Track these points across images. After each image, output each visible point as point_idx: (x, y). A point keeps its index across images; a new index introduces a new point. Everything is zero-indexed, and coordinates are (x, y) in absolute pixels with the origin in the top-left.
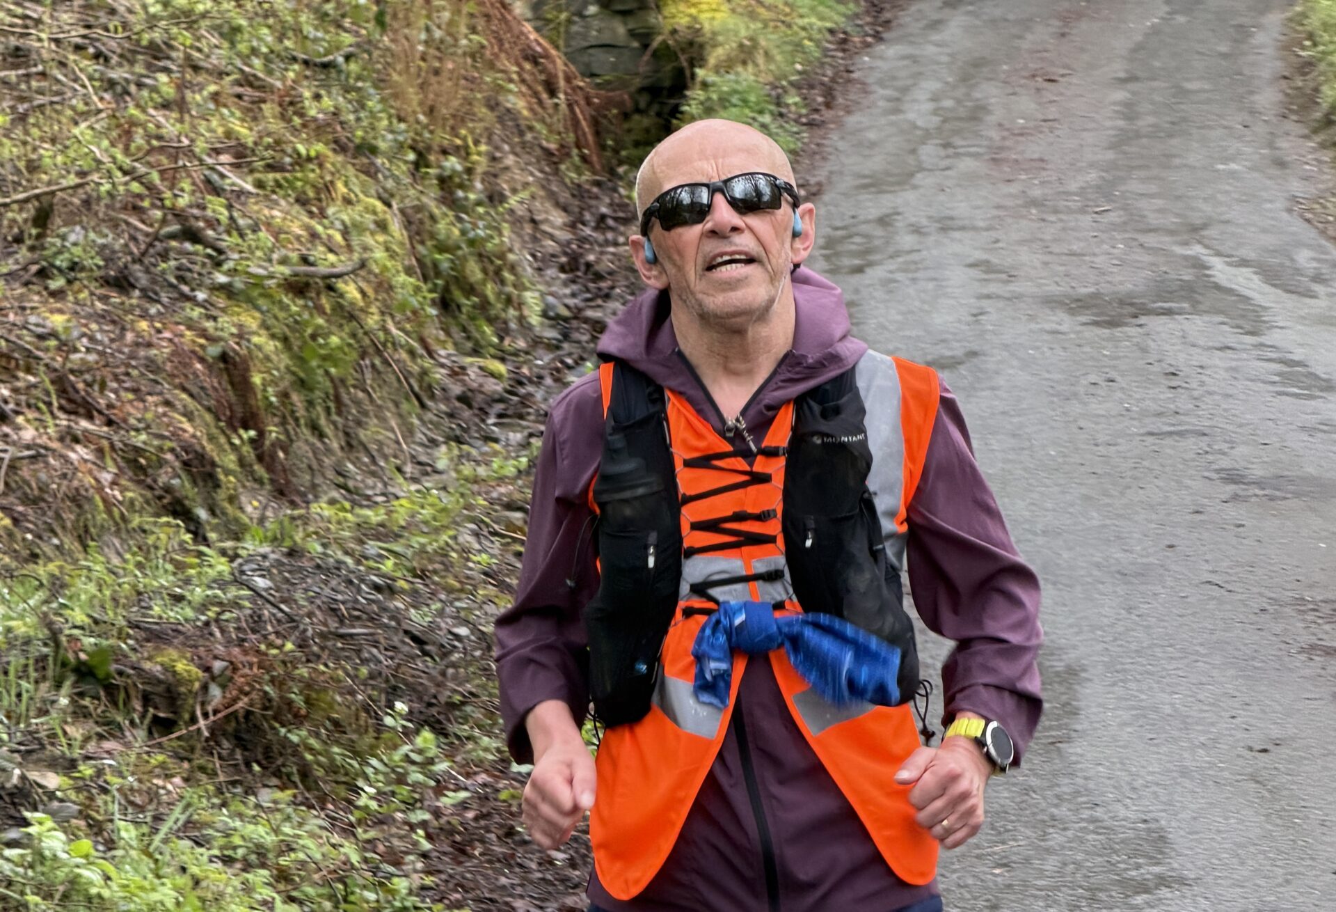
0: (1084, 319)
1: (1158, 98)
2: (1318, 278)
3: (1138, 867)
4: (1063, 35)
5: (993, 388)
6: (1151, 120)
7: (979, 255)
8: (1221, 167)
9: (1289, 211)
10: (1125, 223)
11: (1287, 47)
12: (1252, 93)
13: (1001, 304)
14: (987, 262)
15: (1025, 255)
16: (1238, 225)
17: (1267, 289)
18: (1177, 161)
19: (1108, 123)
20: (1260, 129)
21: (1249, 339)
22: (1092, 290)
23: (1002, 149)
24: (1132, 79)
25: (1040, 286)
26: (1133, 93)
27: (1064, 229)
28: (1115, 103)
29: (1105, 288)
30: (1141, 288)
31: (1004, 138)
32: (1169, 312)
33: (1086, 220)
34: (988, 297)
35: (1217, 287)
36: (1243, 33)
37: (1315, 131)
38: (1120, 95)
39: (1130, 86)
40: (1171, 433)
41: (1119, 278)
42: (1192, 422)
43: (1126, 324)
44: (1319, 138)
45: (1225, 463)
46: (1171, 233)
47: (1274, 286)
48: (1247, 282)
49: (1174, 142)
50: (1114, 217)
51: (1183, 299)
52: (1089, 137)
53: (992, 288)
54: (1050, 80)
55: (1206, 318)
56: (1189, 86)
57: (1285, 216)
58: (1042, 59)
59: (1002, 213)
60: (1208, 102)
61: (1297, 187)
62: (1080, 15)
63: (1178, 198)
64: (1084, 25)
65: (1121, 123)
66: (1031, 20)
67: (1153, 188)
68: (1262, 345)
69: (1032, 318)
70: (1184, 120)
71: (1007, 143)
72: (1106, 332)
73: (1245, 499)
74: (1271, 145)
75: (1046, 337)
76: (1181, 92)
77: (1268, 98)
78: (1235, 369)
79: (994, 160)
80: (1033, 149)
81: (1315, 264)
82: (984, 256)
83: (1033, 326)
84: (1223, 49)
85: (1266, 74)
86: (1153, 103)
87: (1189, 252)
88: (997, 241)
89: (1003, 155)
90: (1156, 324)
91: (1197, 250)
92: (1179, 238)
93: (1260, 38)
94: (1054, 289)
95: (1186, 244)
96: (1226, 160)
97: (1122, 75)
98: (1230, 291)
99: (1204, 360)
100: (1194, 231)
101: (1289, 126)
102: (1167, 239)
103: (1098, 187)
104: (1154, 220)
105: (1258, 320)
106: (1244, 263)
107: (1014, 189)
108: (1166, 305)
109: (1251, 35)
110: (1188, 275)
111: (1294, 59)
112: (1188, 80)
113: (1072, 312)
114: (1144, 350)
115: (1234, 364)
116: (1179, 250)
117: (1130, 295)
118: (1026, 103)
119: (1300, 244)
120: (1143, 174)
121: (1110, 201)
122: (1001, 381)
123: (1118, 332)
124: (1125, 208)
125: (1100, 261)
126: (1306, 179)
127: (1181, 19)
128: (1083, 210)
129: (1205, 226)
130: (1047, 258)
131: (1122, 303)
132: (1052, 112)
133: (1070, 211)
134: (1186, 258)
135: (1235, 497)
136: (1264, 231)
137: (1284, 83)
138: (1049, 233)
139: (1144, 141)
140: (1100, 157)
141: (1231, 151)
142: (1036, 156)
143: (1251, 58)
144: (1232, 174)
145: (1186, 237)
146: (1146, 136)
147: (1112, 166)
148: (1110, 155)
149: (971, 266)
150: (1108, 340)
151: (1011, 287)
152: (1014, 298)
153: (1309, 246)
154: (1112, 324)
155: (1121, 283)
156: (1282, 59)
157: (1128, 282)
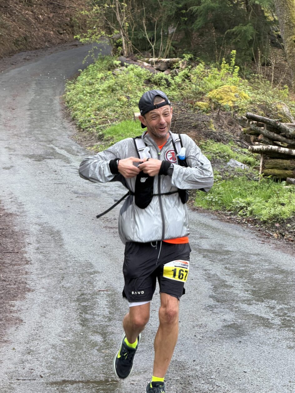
0: (33, 160)
1: (37, 114)
2: (78, 152)
3: (89, 270)
4: (14, 100)
5: (19, 174)
6: (36, 118)
7: (6, 146)
8: (53, 128)
9: (69, 138)
10: (35, 140)
11: (62, 104)
12: (56, 113)
13: (14, 156)
14: (9, 147)
15: (16, 146)
16: (59, 141)
17: (68, 154)
18: (43, 127)
19: (27, 119)
20: (59, 120)
21: (69, 165)
22: (33, 153)
23: (6, 123)
24: (30, 109)
25: (22, 152)
26: (31, 112)
27: (23, 141)
28: (28, 115)
29: (35, 153)
30: (43, 153)
31: (6, 121)
32: (50, 158)
33: (27, 139)
34: (11, 154)
35: (58, 153)
36: (52, 101)
37: (71, 121)
38: (29, 113)
39: (30, 111)
40: (59, 184)
41: (37, 151)
42: (63, 181)
43: (42, 161)
44: (72, 123)
45: (73, 190)
46: (45, 142)
47: (70, 153)
48: (63, 152)
49: (42, 123)
50: (33, 138)
51: (52, 156)
52: (24, 122)
53: (12, 153)
54: (13, 109)
55: (58, 160)
56: (42, 111)
57: (68, 139)
58: (11, 105)
59: (9, 137)
60: (47, 115)
61: (69, 133)
62: (17, 96)
63: (45, 135)
64: (18, 98)
65: (30, 119)
66: (7, 96)
67: (40, 133)
68: (71, 166)
69: (22, 159)
70: (43, 118)
71: (7, 122)
72: (39, 162)
73: (80, 197)
74: (62, 124)
75: (27, 163)
76: (41, 113)
77: (59, 114)
78: (67, 170)
79: (5, 126)
80: (12, 124)
81: (76, 149)
82: (8, 146)
83: (23, 161)
84: (48, 103)
85: (58, 109)
86: (36, 115)
87: (50, 146)
88: (9, 143)
89: (6, 125)
90: (48, 161)
91: (52, 146)
92: (47, 143)
93: (55, 102)
94: (24, 153)
95: (49, 144)
96: (54, 127)
97: (28, 108)
98: (61, 154)
99: (61, 169)
100: (50, 142)
101: (65, 120)
102: (45, 143)
103: (28, 132)
104: (41, 139)
105: (68, 160)
106: (62, 148)
107: (11, 132)
108: (49, 157)
109: (53, 101)
110: (51, 151)
111: (63, 106)
112: (42, 110)
113: (30, 158)
114: (48, 166)
115: (67, 169)
116: (48, 145)
117: (41, 155)
118: (9, 114)
119: (72, 145)
120: (37, 129)
121: (32, 135)
122: (20, 172)
123: (41, 162)
124: (35, 136)
125: (32, 147)
126: (71, 131)
127: (38, 97)
128: (26, 137)
129: (52, 141)
130: (22, 147)
131: (39, 156)
132: (15, 116)
133: (23, 137)
134: (50, 147)
135: (78, 197)
136: (64, 142)
137: (62, 111)
138: (20, 141)
139: (36, 122)
140: (27, 126)
141: (54, 125)
142: (14, 125)
143: (54, 106)
144: (55, 130)
145: (49, 143)
146: (36, 121)
147: (30, 128)
148: (29, 125)
149: (6, 148)
150: (40, 164)
151: (15, 153)
152: (17, 155)
153: (75, 145)
154: (39, 161)
155: (38, 152)
156: (61, 106)
157: (40, 152)
